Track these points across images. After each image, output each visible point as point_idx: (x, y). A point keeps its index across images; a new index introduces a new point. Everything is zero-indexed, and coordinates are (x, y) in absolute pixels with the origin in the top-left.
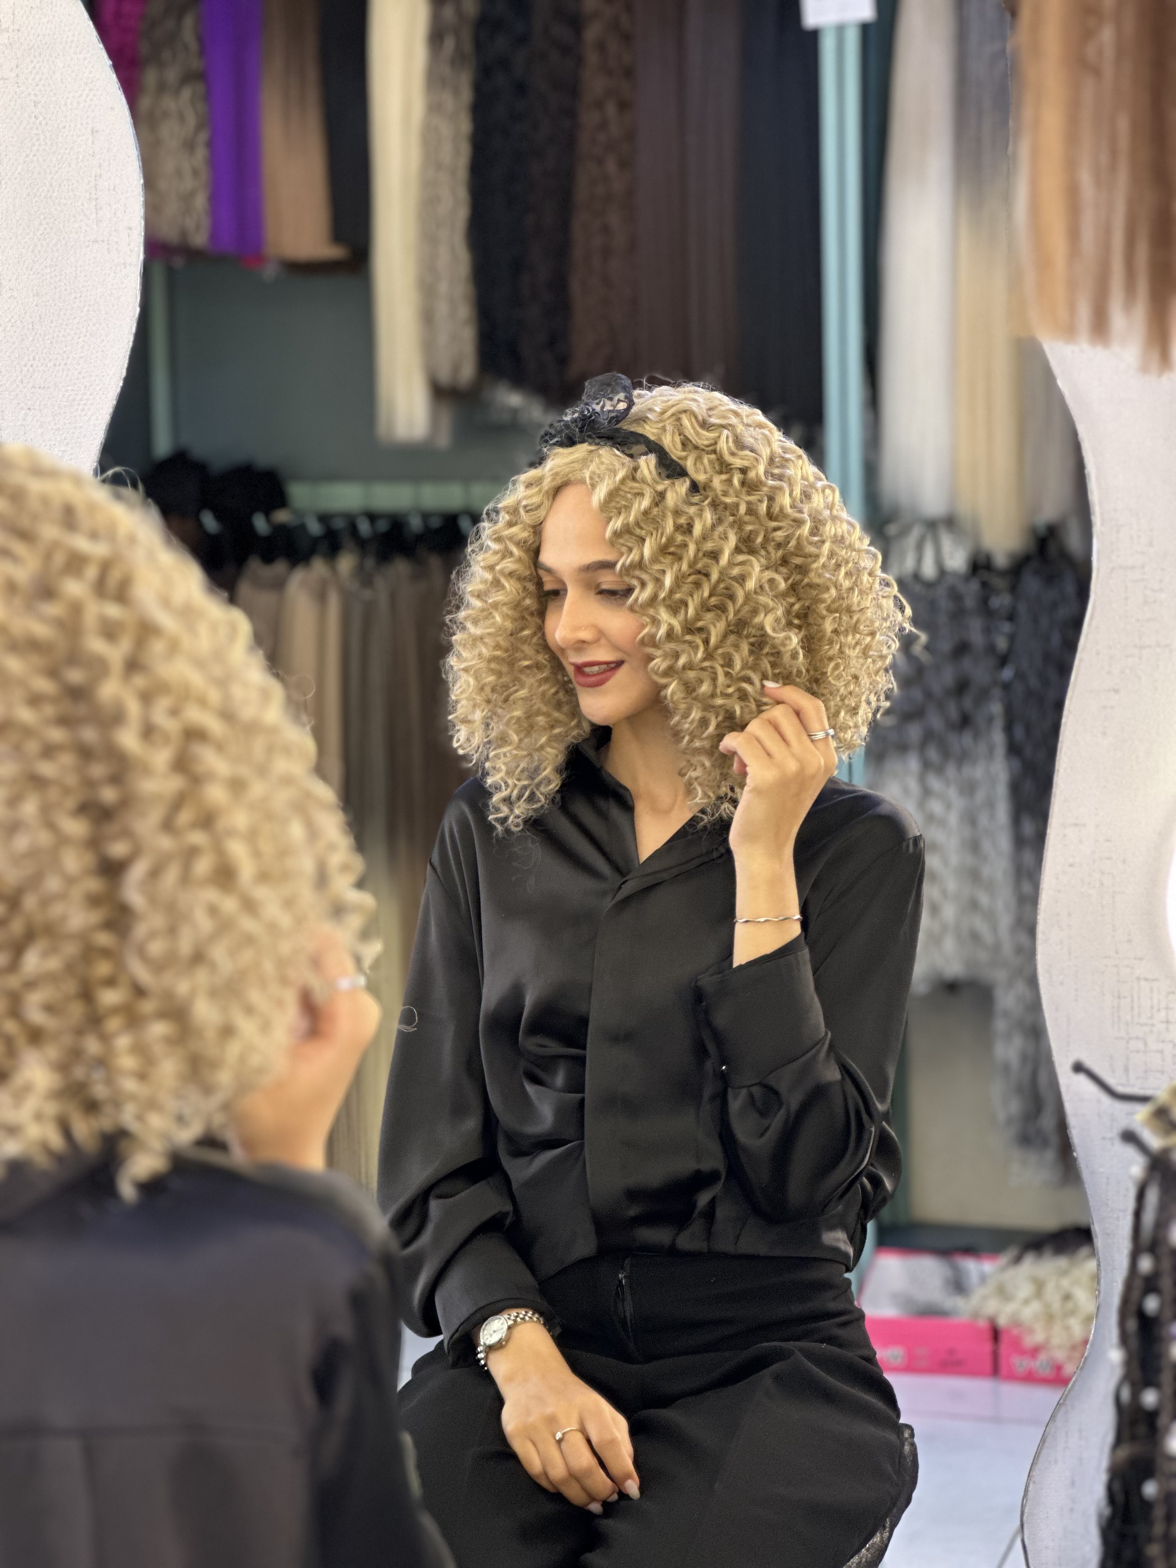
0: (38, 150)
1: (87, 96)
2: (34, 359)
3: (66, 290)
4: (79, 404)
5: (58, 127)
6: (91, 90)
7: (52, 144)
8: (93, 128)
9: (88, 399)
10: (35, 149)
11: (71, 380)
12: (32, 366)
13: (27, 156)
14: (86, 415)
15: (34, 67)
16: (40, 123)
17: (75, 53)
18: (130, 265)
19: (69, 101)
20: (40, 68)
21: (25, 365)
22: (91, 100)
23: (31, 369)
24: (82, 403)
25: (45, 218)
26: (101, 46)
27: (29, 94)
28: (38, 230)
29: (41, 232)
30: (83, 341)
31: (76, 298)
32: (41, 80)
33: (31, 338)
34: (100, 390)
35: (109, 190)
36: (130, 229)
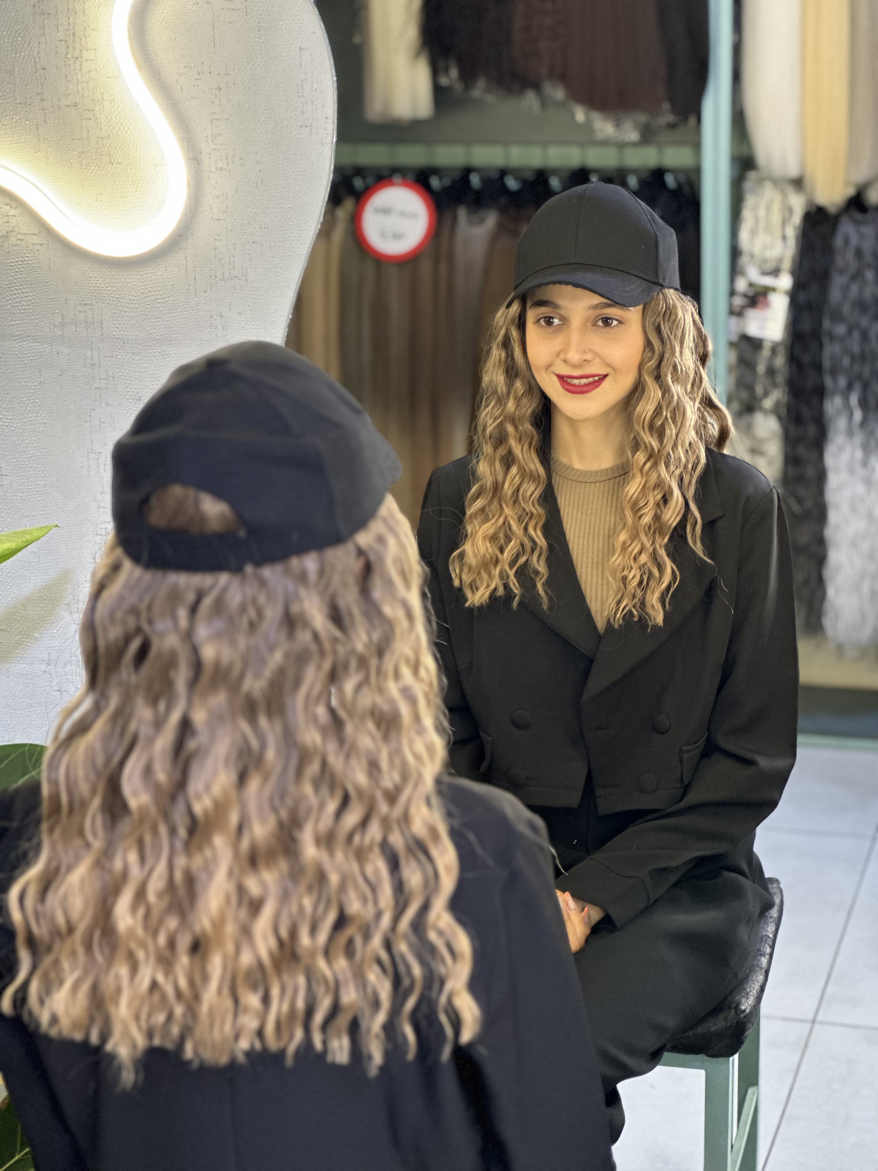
0: (261, 61)
1: (297, 23)
2: (257, 208)
3: (280, 160)
4: (288, 240)
5: (276, 45)
6: (299, 20)
7: (271, 57)
8: (300, 46)
10: (258, 60)
11: (283, 223)
12: (255, 213)
13: (253, 65)
14: (294, 247)
16: (263, 42)
18: (326, 143)
19: (284, 27)
25: (266, 109)
27: (254, 21)
28: (261, 117)
30: (293, 196)
32: (263, 11)
34: (305, 230)
35: (312, 91)
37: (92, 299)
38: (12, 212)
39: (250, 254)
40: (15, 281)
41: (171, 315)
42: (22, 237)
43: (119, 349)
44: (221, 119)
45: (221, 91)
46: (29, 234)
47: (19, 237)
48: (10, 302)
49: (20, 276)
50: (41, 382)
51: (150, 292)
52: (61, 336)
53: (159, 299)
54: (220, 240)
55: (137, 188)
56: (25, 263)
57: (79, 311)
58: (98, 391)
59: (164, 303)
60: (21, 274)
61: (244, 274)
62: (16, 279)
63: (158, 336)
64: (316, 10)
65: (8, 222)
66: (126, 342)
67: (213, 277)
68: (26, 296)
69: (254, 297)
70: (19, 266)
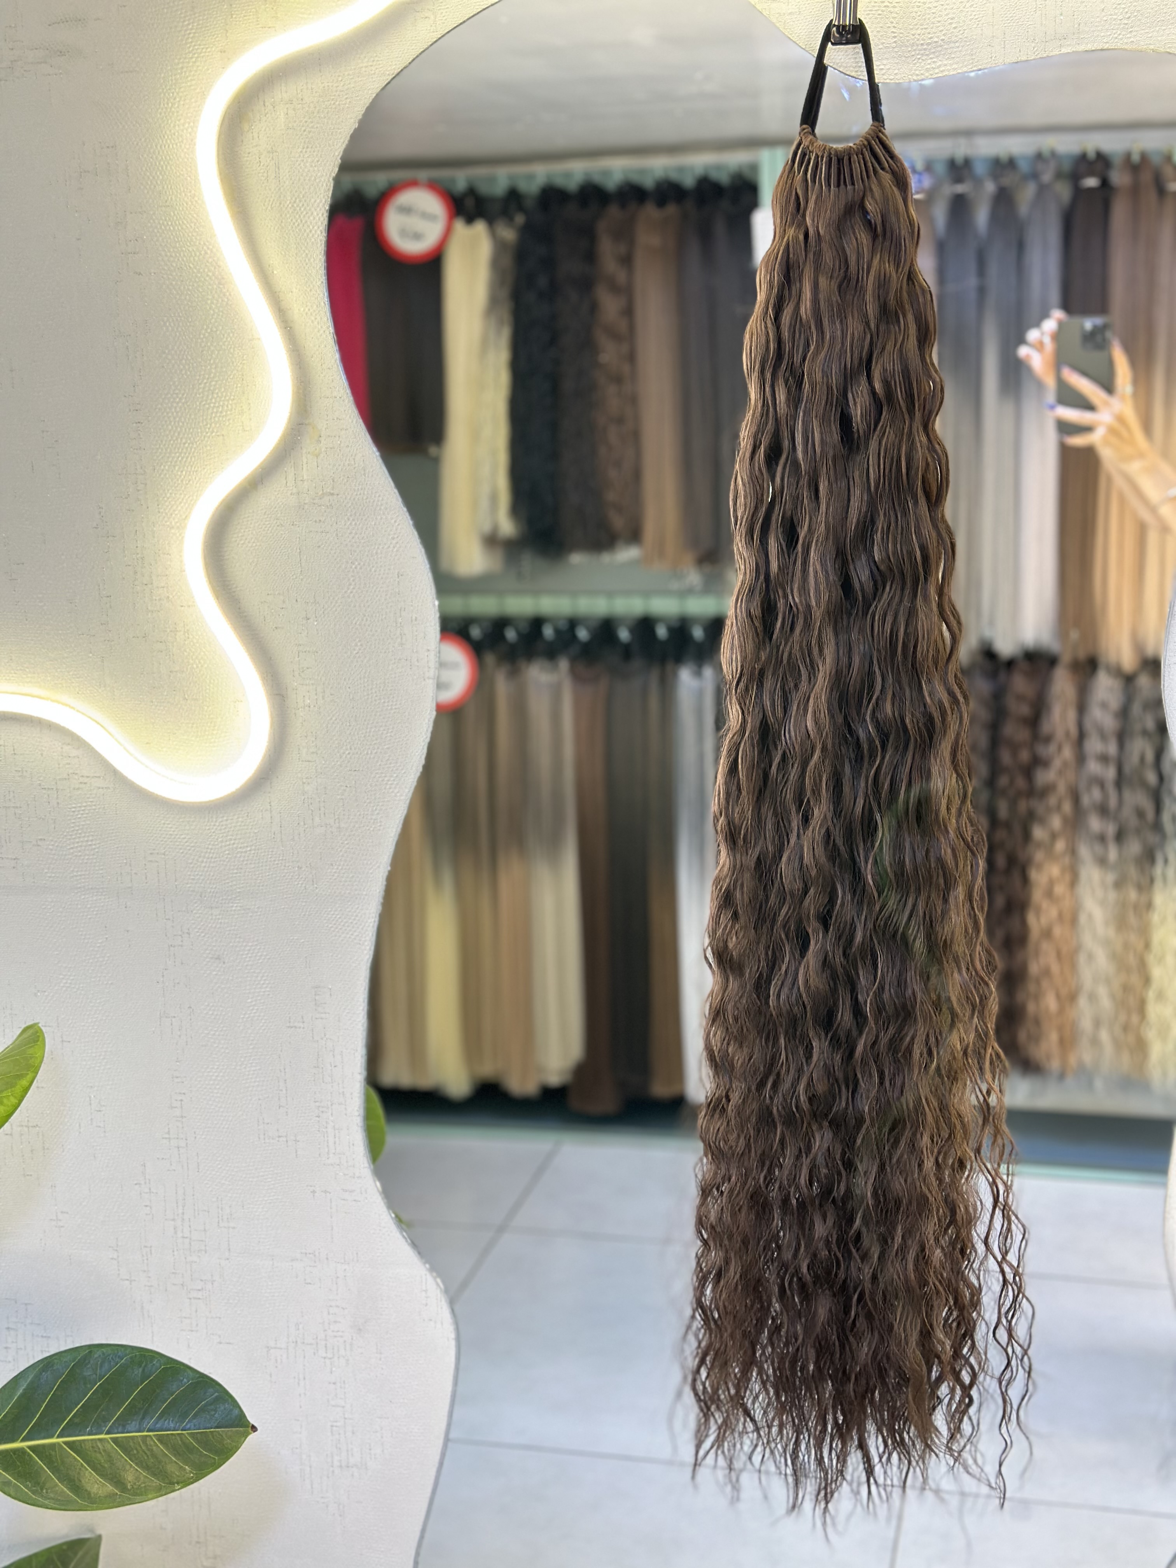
0: (354, 588)
1: (394, 547)
2: (351, 749)
3: (376, 696)
4: (386, 784)
5: (370, 570)
6: (397, 543)
7: (365, 584)
8: (398, 572)
9: (394, 780)
10: (352, 587)
11: (380, 765)
12: (349, 753)
13: (345, 592)
14: (393, 792)
15: (351, 524)
16: (356, 568)
17: (384, 514)
18: (429, 678)
19: (379, 551)
20: (356, 524)
21: (344, 753)
22: (397, 551)
23: (349, 756)
24: (390, 783)
25: (360, 641)
26: (405, 509)
27: (347, 545)
28: (354, 650)
29: (356, 652)
30: (391, 736)
31: (384, 702)
32: (356, 534)
33: (348, 732)
34: (405, 773)
36: (428, 650)
37: (164, 848)
38: (74, 753)
39: (342, 799)
40: (77, 828)
41: (253, 866)
42: (86, 780)
43: (196, 903)
44: (309, 652)
45: (309, 621)
46: (93, 777)
47: (81, 780)
48: (72, 851)
49: (83, 823)
50: (107, 938)
51: (231, 840)
52: (130, 887)
53: (241, 848)
54: (308, 783)
55: (214, 726)
56: (89, 808)
57: (151, 861)
58: (172, 949)
59: (246, 852)
60: (84, 821)
61: (337, 821)
62: (79, 826)
63: (239, 888)
64: (416, 533)
65: (69, 764)
66: (203, 895)
67: (302, 823)
68: (90, 845)
69: (347, 846)
70: (82, 812)
